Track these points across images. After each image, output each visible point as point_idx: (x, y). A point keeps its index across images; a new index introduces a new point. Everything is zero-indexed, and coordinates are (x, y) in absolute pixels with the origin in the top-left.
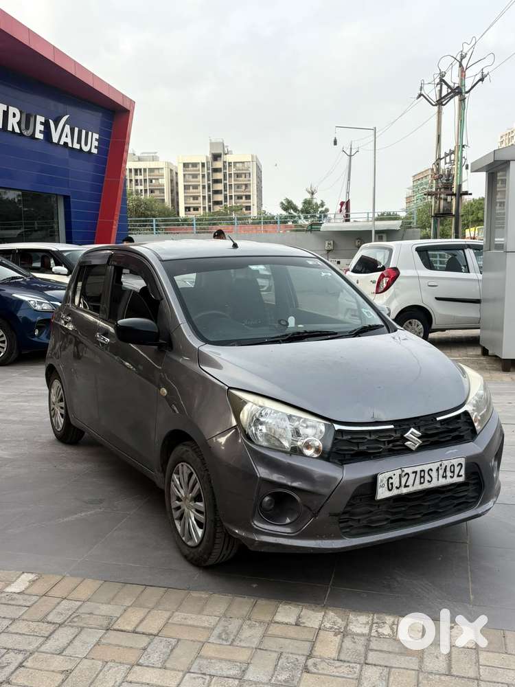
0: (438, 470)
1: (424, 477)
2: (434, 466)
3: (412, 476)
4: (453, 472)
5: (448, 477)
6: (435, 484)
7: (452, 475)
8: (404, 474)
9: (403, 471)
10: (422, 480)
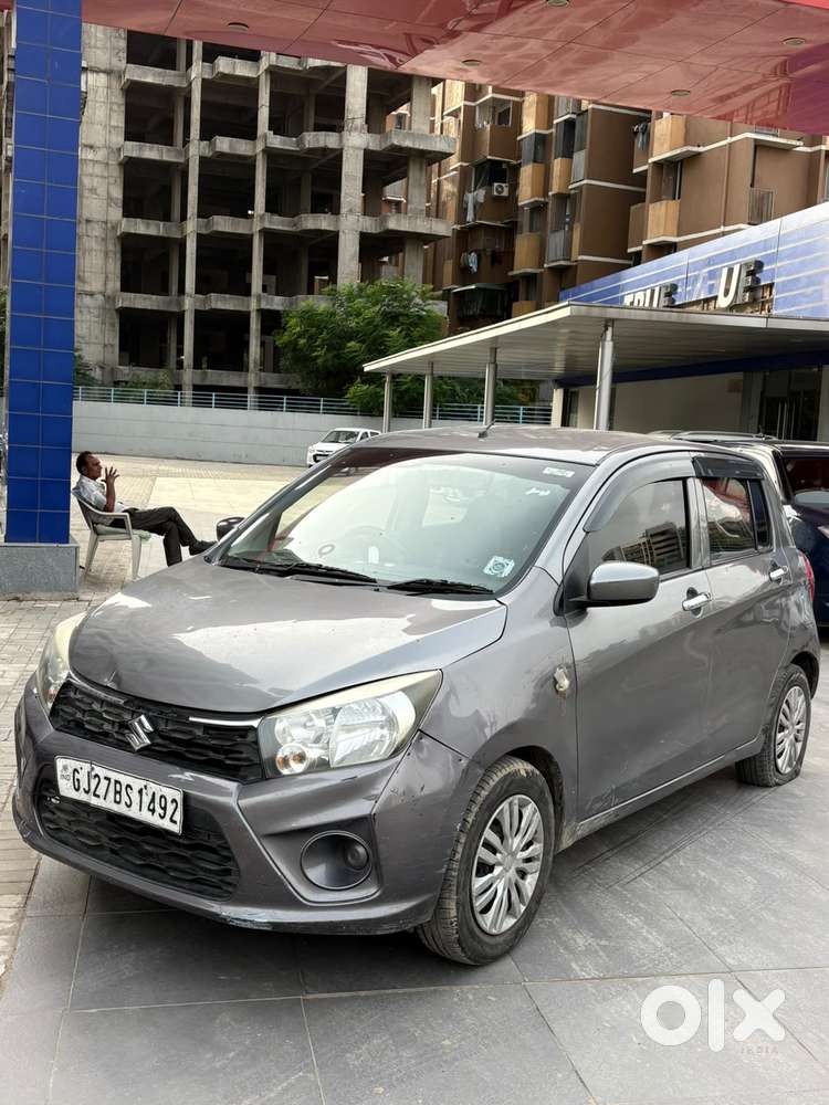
0: (140, 792)
1: (120, 793)
2: (137, 784)
3: (104, 783)
4: (164, 809)
5: (156, 814)
6: (133, 813)
7: (162, 812)
8: (93, 773)
9: (93, 769)
10: (118, 796)
